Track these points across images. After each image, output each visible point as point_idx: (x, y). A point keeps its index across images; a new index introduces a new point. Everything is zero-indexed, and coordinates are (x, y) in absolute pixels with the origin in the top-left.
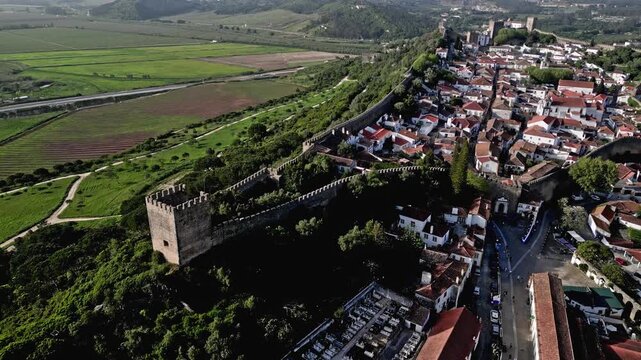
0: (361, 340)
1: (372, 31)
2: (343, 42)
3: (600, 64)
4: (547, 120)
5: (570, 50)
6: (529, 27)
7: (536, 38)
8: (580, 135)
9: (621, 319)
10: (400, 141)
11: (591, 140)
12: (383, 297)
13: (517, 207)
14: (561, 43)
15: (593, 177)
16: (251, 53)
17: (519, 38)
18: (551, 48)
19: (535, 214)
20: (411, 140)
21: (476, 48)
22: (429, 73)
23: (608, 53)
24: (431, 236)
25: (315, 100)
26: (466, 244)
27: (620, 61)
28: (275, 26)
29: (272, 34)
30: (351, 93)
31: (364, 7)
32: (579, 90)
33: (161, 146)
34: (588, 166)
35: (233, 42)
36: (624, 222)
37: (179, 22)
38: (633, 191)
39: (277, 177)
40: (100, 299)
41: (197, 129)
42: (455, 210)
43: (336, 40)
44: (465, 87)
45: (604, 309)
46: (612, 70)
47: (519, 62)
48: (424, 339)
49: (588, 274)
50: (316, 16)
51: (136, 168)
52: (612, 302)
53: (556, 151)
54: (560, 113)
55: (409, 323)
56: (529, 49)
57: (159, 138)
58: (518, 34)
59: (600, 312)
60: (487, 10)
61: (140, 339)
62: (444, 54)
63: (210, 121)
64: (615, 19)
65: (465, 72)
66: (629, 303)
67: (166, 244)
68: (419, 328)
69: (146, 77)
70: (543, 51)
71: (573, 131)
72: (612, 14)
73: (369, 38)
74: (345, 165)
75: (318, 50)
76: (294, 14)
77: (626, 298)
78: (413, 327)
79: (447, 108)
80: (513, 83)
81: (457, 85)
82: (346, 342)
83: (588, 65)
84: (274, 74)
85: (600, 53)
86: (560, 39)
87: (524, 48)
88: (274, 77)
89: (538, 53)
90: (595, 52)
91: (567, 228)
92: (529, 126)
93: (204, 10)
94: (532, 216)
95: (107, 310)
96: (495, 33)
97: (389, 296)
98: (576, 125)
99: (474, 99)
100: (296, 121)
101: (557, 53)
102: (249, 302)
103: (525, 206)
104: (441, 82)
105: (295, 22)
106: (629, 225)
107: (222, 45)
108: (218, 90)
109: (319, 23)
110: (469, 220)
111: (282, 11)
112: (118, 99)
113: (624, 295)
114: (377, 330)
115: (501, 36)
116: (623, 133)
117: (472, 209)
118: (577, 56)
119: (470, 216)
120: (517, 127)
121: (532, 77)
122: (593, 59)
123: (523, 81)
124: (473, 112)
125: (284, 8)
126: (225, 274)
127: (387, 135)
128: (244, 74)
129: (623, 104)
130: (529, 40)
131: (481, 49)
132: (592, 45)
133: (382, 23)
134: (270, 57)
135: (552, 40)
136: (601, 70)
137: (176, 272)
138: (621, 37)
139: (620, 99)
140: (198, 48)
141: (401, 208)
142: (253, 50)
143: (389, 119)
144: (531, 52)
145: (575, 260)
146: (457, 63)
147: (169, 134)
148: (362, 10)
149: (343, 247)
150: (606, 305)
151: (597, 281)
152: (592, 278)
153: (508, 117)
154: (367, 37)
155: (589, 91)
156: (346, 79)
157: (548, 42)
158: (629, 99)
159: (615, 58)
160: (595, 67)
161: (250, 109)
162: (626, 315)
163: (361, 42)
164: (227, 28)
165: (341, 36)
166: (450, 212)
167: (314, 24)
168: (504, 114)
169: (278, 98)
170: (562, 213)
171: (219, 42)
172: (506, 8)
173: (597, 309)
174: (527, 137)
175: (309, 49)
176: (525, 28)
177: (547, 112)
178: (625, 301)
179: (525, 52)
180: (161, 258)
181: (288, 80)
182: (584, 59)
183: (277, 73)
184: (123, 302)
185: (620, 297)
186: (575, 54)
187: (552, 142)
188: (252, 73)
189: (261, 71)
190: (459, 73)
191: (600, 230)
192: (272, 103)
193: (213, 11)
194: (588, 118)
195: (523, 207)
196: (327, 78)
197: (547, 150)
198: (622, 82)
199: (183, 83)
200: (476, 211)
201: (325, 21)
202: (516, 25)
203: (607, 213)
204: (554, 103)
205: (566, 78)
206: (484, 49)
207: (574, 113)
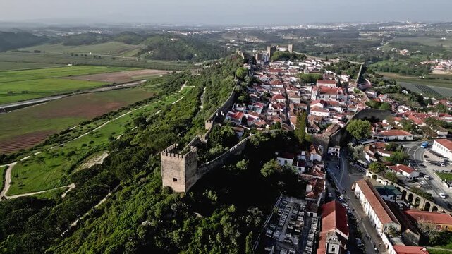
0: (290, 225)
1: (185, 55)
2: (167, 63)
3: (333, 71)
4: (322, 102)
5: (315, 63)
6: (290, 50)
7: (295, 57)
8: (339, 109)
9: (402, 200)
10: (251, 119)
11: (346, 112)
12: (288, 202)
13: (328, 150)
14: (309, 59)
15: (360, 130)
16: (102, 72)
17: (286, 57)
18: (305, 62)
19: (339, 153)
20: (256, 118)
21: (262, 63)
22: (247, 79)
23: (336, 64)
24: (297, 168)
25: (171, 100)
26: (317, 170)
27: (344, 69)
28: (112, 53)
29: (114, 59)
30: (198, 93)
31: (177, 40)
32: (329, 85)
33: (66, 139)
34: (357, 125)
35: (85, 65)
36: (380, 153)
37: (36, 51)
38: (378, 137)
39: (206, 141)
40: (145, 218)
41: (89, 125)
42: (303, 153)
43: (161, 62)
44: (268, 86)
45: (393, 196)
46: (340, 74)
47: (291, 71)
48: (320, 220)
49: (378, 180)
50: (143, 46)
51: (54, 155)
52: (396, 192)
53: (331, 120)
54: (326, 98)
55: (309, 213)
56: (292, 63)
57: (61, 134)
58: (284, 54)
59: (391, 198)
60: (252, 41)
61: (183, 235)
62: (249, 67)
63: (96, 119)
64: (326, 45)
65: (264, 78)
66: (404, 191)
67: (175, 180)
68: (315, 215)
69: (24, 93)
70: (301, 64)
71: (335, 108)
72: (325, 42)
73: (184, 60)
74: (239, 131)
75: (151, 68)
76: (126, 45)
77: (402, 189)
78: (311, 215)
79: (264, 99)
80: (293, 83)
81: (263, 86)
82: (282, 227)
83: (327, 71)
84: (125, 85)
85: (332, 64)
86: (309, 57)
87: (289, 62)
88: (126, 88)
89: (298, 65)
90: (329, 64)
91: (356, 159)
92: (311, 106)
93: (53, 43)
94: (337, 154)
95: (151, 224)
96: (272, 54)
97: (292, 201)
98: (337, 105)
99: (277, 93)
100: (165, 113)
101: (309, 65)
102: (232, 208)
103: (332, 149)
104: (255, 84)
105: (128, 50)
106: (383, 154)
107: (77, 68)
108: (88, 98)
109: (146, 50)
110: (312, 158)
111: (117, 43)
112: (7, 110)
113: (400, 187)
114: (295, 218)
115: (275, 56)
116: (360, 107)
117: (311, 151)
118: (320, 67)
119: (312, 155)
120: (306, 108)
121: (302, 79)
122: (328, 68)
123: (297, 82)
124: (279, 100)
125: (118, 41)
126: (213, 194)
127: (242, 116)
128: (103, 87)
129: (352, 92)
130: (291, 58)
131: (265, 63)
132: (327, 60)
133: (191, 50)
134: (117, 75)
135: (304, 58)
136: (335, 74)
137: (185, 197)
138: (334, 56)
139: (349, 90)
140: (58, 70)
141: (277, 153)
142: (103, 70)
143: (239, 106)
144: (294, 65)
145: (368, 174)
146: (258, 73)
147: (68, 131)
148: (175, 41)
149: (265, 175)
150: (393, 194)
151: (384, 183)
152: (380, 182)
153: (299, 102)
154: (182, 59)
155: (334, 86)
156: (184, 86)
157: (302, 59)
158: (355, 89)
159: (341, 67)
160: (331, 72)
161: (124, 109)
162: (403, 198)
163: (179, 63)
164: (77, 55)
165: (164, 59)
166: (300, 154)
167: (143, 51)
168: (297, 101)
169: (142, 100)
170: (353, 151)
171: (73, 65)
172: (264, 40)
173: (390, 196)
174: (313, 113)
175: (144, 68)
176: (287, 51)
177: (318, 98)
178: (402, 190)
179: (290, 65)
180: (170, 190)
181: (140, 89)
182: (324, 68)
183: (128, 84)
184: (161, 217)
185: (398, 189)
186: (318, 65)
187: (327, 114)
188: (109, 86)
189: (115, 84)
190: (261, 79)
191: (371, 158)
192: (139, 104)
193: (60, 44)
194: (340, 100)
195: (332, 150)
196: (171, 85)
197: (326, 119)
198: (347, 80)
199: (58, 95)
200: (314, 152)
201: (151, 49)
202: (283, 50)
203: (371, 149)
204: (321, 93)
205: (320, 79)
206: (267, 63)
207: (333, 98)
